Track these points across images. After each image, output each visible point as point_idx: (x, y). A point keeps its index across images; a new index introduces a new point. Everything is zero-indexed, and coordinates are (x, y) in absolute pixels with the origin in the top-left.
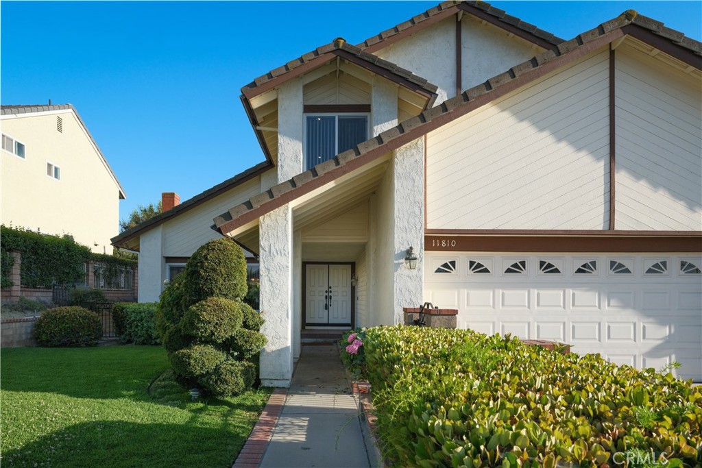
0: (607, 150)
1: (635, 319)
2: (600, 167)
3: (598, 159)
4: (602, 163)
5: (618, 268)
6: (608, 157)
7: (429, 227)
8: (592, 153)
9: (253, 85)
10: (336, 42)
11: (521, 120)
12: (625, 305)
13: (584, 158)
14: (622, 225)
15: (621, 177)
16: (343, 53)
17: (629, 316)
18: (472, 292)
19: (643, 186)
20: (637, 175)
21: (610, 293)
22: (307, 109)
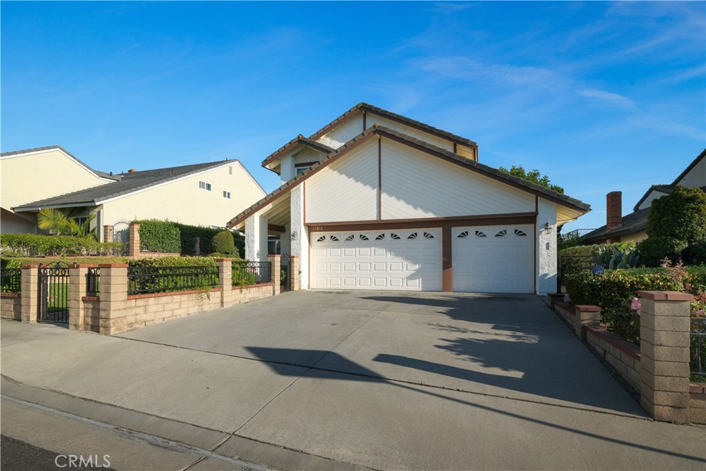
0: (378, 184)
1: (402, 261)
2: (375, 192)
3: (374, 188)
4: (376, 190)
5: (395, 237)
6: (378, 187)
7: (306, 222)
8: (371, 186)
9: (266, 160)
10: (299, 137)
11: (341, 174)
12: (397, 255)
13: (368, 189)
14: (384, 217)
15: (384, 196)
16: (301, 141)
17: (399, 260)
18: (332, 250)
19: (393, 199)
20: (391, 194)
21: (390, 249)
22: (297, 165)
